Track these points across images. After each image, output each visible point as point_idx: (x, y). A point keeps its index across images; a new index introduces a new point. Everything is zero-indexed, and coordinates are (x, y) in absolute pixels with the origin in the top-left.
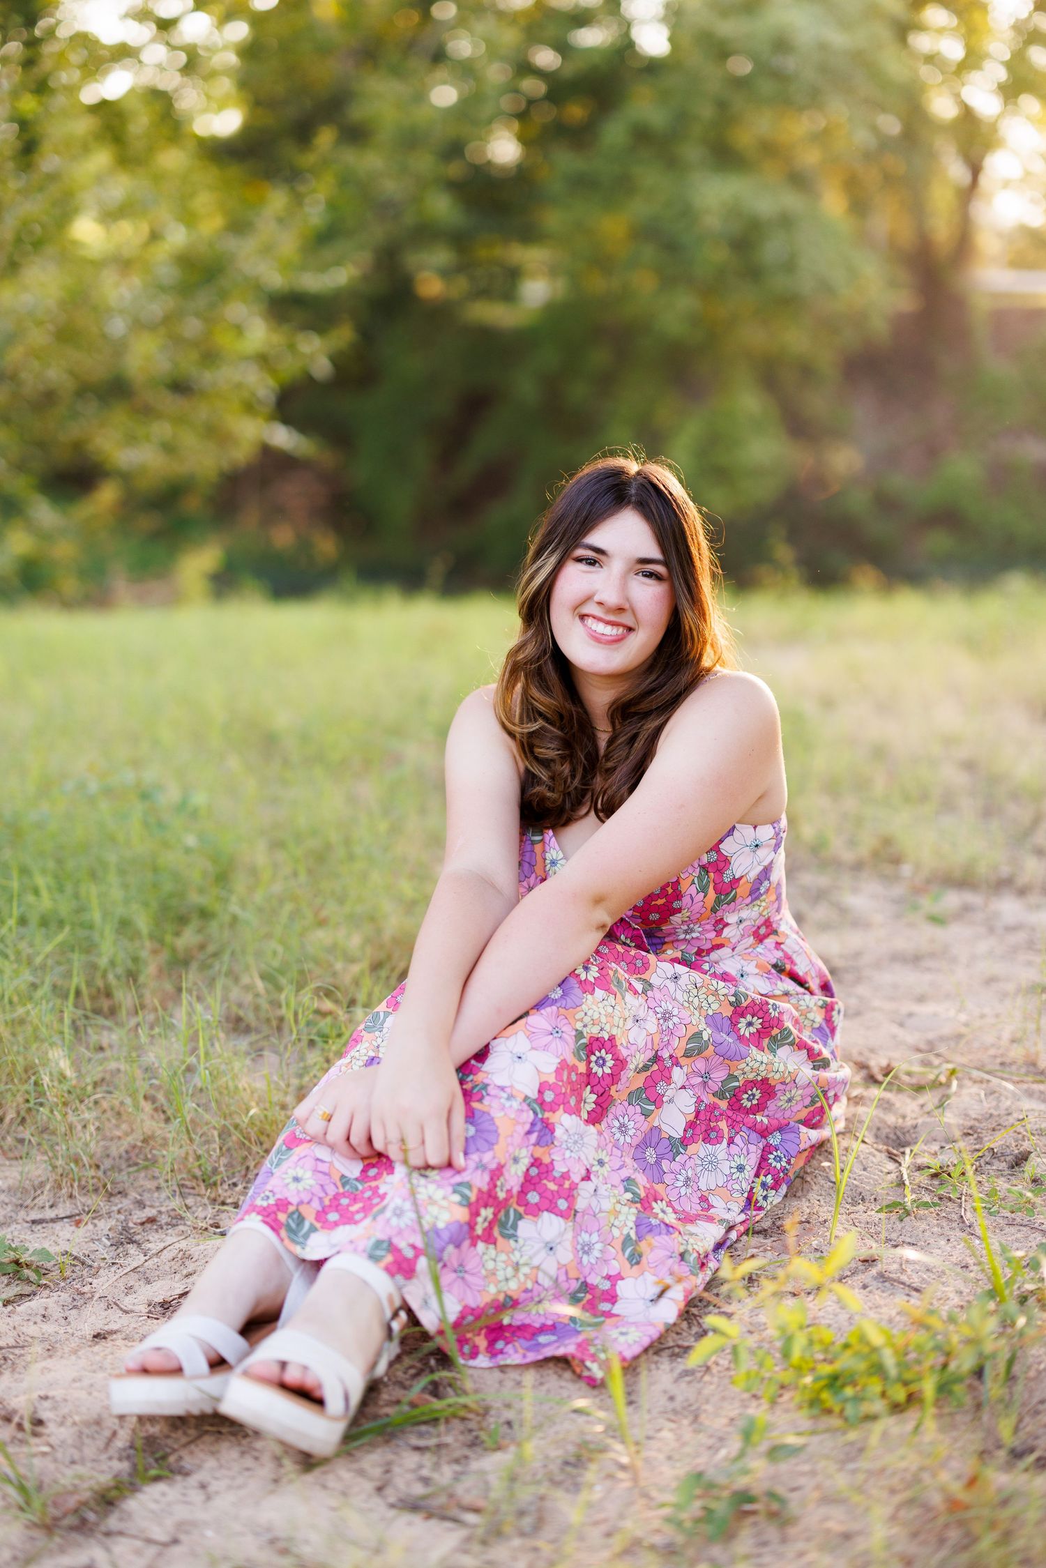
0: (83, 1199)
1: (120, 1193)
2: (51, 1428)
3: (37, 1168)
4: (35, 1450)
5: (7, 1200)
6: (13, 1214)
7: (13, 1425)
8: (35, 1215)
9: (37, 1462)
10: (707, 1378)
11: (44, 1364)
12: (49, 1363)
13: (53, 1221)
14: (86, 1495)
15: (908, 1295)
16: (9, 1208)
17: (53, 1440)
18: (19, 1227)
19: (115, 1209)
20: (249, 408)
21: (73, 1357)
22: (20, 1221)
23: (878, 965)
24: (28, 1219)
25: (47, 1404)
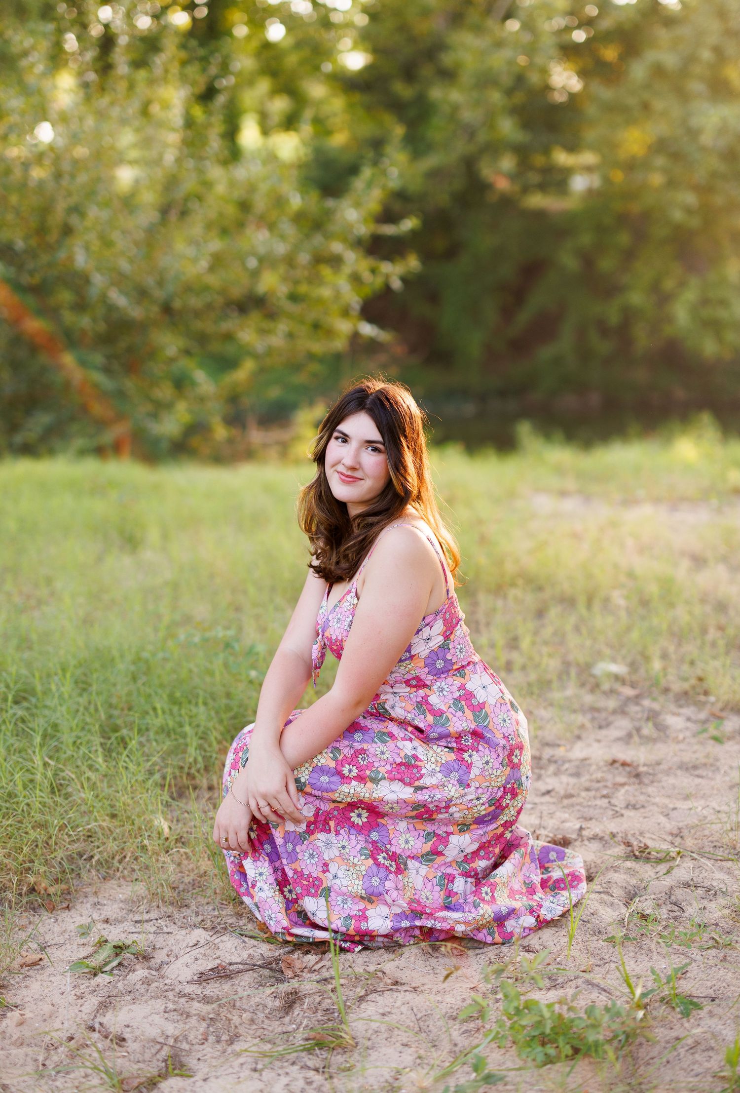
0: (165, 909)
1: (186, 906)
2: (129, 1043)
3: (140, 889)
4: (119, 1054)
5: (123, 907)
6: (126, 916)
7: (108, 1040)
8: (137, 918)
9: (119, 1061)
10: (476, 1035)
11: (130, 1007)
12: (133, 1007)
13: (147, 921)
14: (143, 1080)
15: (599, 993)
16: (124, 912)
17: (129, 1050)
18: (128, 924)
19: (182, 915)
20: (345, 313)
21: (145, 1004)
22: (129, 920)
23: (668, 772)
24: (134, 919)
25: (128, 1030)
